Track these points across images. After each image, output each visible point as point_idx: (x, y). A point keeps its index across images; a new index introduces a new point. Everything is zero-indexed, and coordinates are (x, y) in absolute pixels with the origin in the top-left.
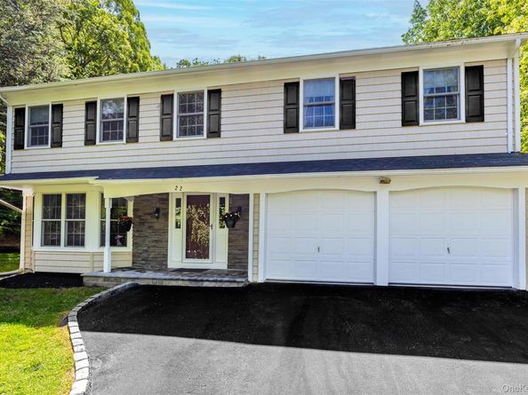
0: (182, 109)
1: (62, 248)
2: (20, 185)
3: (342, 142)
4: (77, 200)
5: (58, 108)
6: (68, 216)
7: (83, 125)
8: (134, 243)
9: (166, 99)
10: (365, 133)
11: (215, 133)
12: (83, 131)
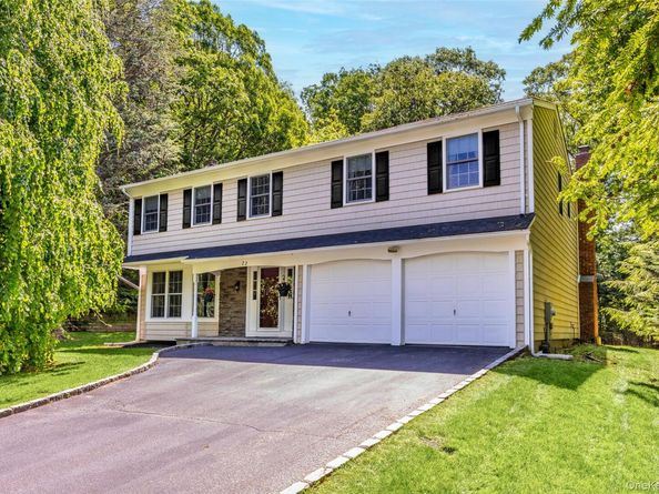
0: (254, 192)
1: (165, 319)
2: (138, 266)
3: (378, 212)
4: (177, 276)
5: (164, 197)
6: (171, 291)
7: (181, 211)
8: (220, 315)
9: (242, 183)
10: (396, 203)
11: (278, 212)
12: (181, 216)
